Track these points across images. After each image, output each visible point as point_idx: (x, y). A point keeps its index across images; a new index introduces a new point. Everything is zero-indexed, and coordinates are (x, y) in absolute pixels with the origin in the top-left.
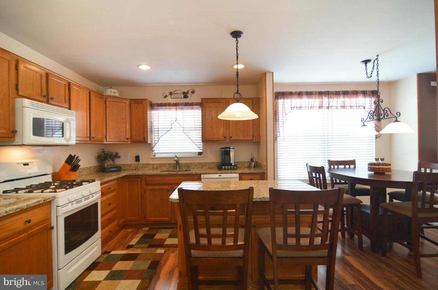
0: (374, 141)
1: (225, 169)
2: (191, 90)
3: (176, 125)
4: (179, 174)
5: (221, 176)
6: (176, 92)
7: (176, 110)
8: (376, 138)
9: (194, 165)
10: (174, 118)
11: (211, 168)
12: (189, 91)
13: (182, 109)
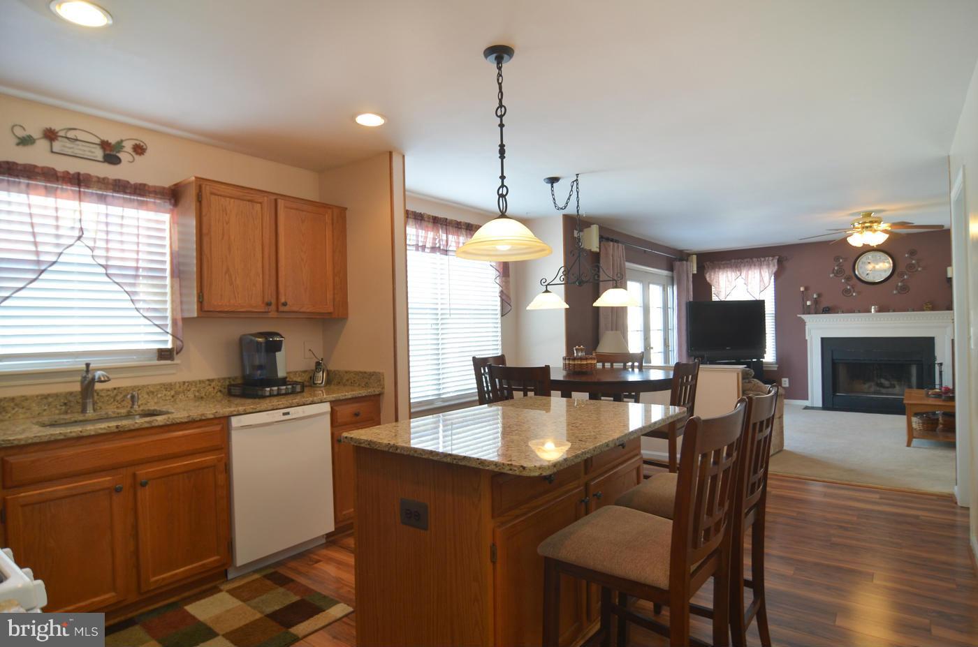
0: (499, 321)
1: (271, 395)
2: (134, 142)
3: (78, 253)
4: (157, 424)
5: (288, 413)
6: (71, 134)
7: (80, 200)
8: (502, 316)
9: (148, 393)
10: (73, 228)
11: (202, 398)
12: (124, 144)
13: (102, 199)
